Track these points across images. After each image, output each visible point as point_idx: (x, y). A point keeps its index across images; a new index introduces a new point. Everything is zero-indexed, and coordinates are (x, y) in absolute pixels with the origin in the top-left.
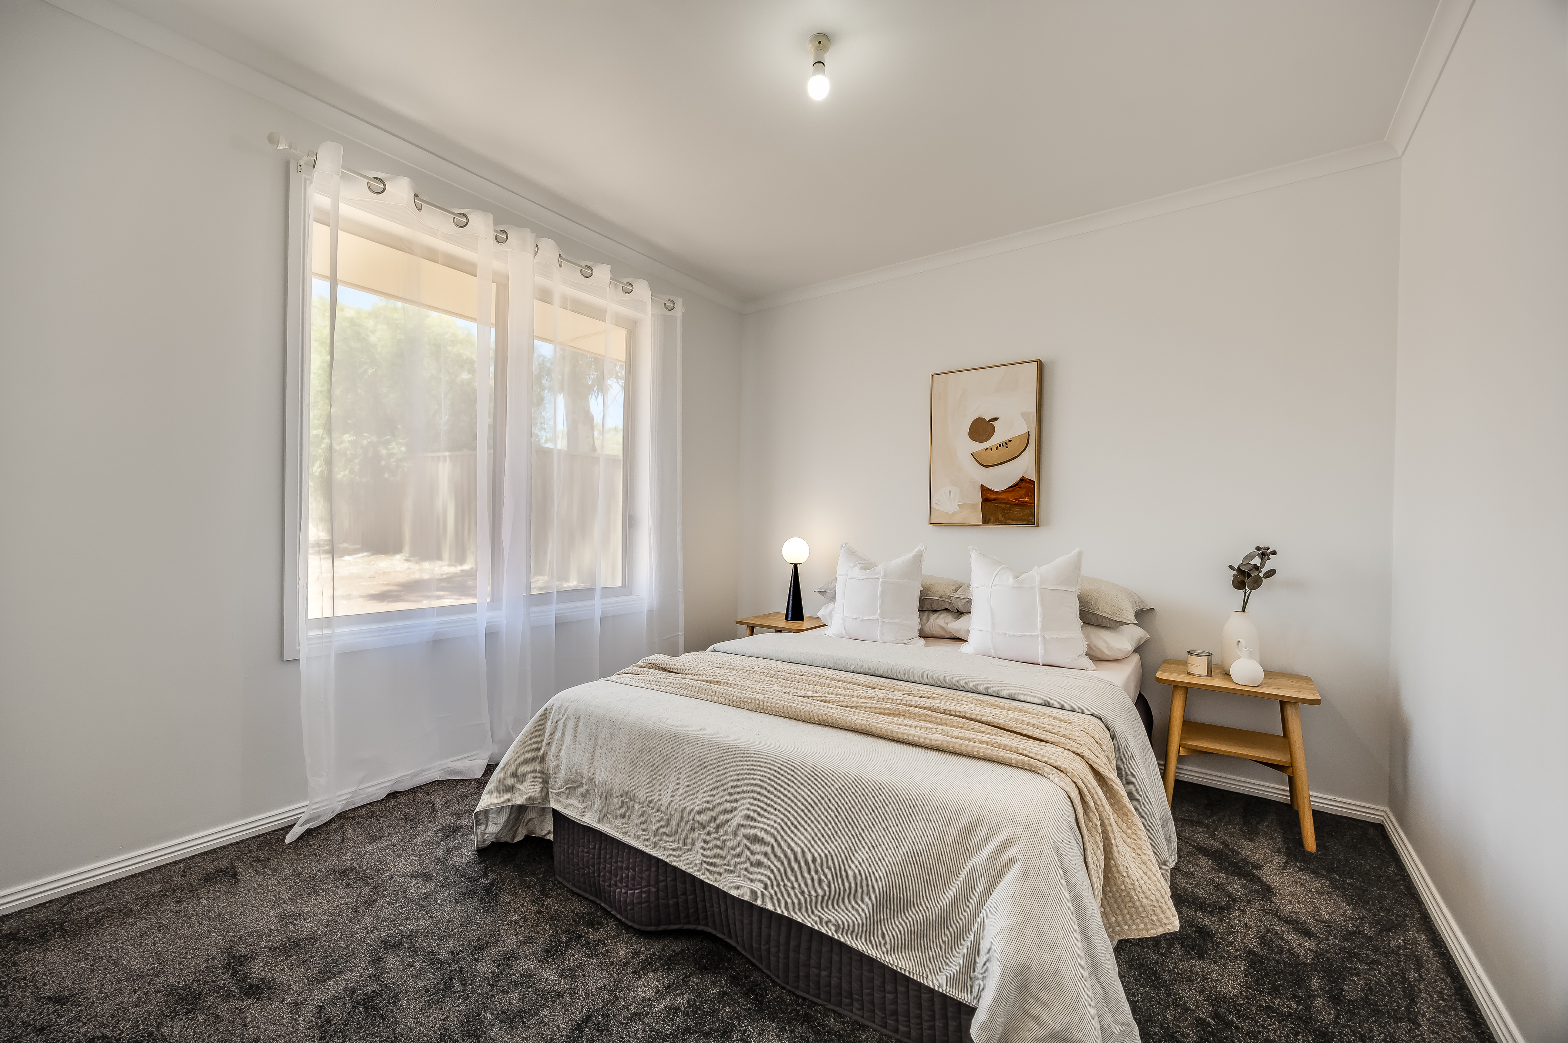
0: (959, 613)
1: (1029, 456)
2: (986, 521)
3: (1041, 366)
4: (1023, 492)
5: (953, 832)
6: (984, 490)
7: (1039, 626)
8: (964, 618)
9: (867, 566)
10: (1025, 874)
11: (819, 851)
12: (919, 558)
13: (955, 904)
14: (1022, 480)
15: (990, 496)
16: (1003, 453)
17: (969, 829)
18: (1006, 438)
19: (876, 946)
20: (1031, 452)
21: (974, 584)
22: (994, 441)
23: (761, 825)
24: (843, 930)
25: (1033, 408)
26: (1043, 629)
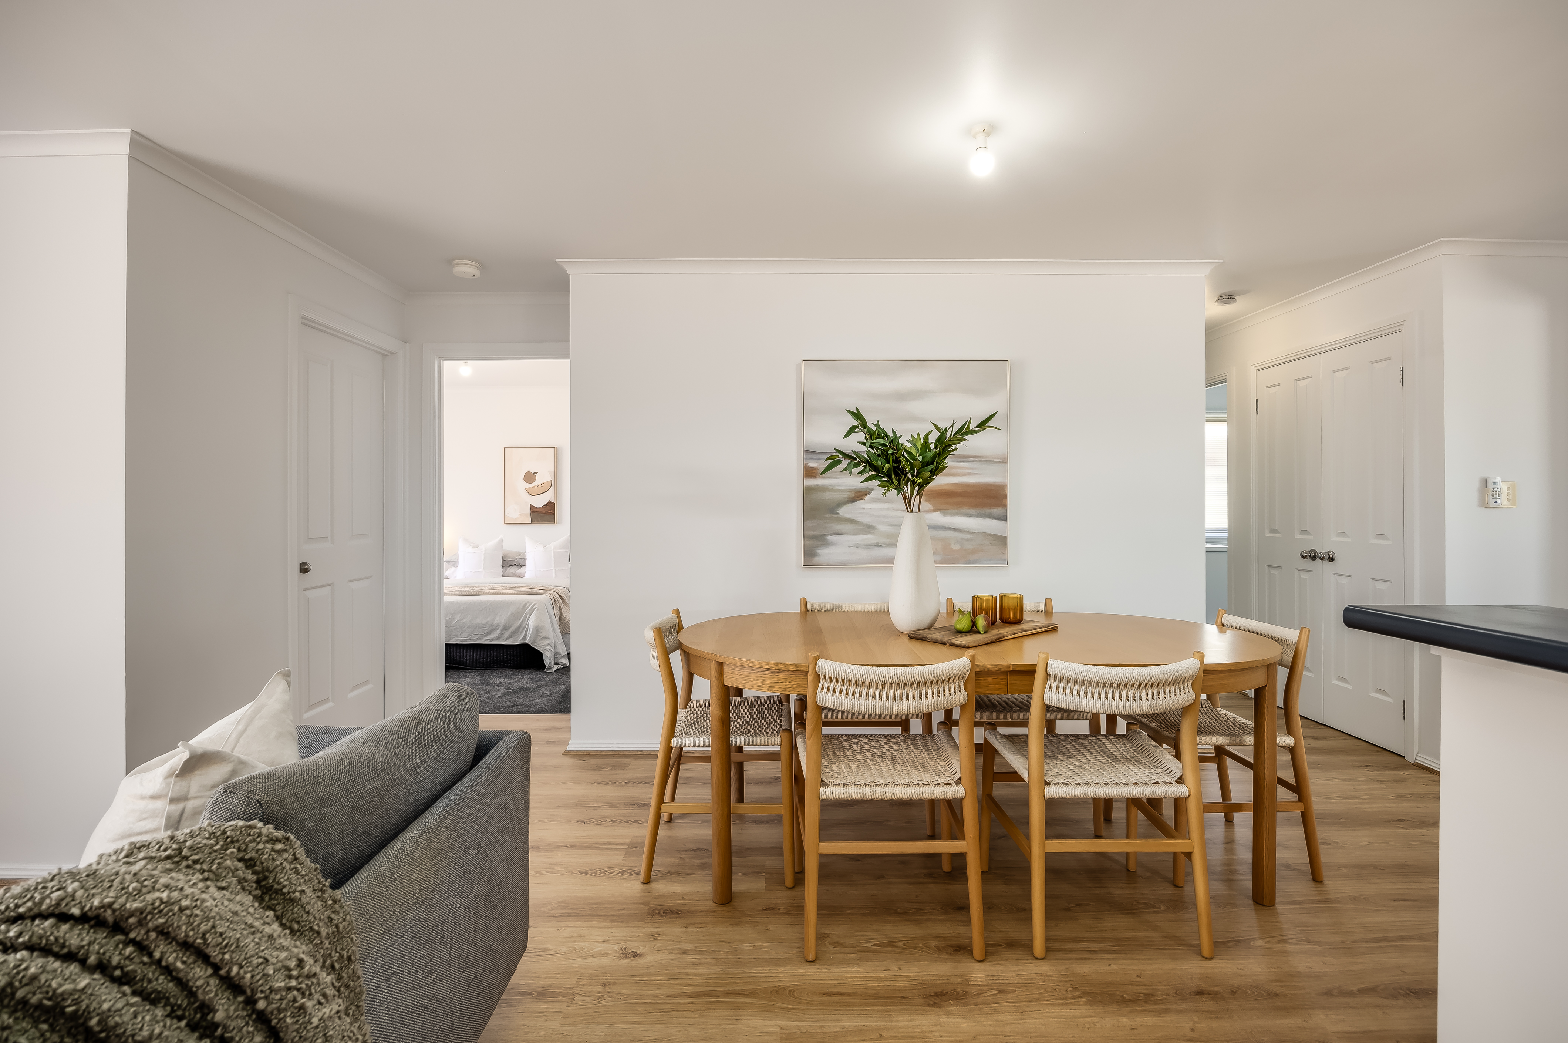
0: (521, 566)
1: (552, 491)
2: (533, 522)
3: (556, 449)
4: (550, 508)
5: (522, 606)
6: (532, 507)
7: (553, 565)
8: (523, 568)
9: (475, 547)
10: (538, 610)
11: (484, 622)
12: (501, 541)
13: (522, 622)
14: (549, 502)
15: (534, 510)
16: (540, 490)
17: (526, 604)
18: (541, 483)
19: (502, 641)
20: (552, 490)
21: (527, 551)
22: (536, 483)
23: (464, 620)
24: (492, 640)
25: (553, 469)
26: (555, 567)
